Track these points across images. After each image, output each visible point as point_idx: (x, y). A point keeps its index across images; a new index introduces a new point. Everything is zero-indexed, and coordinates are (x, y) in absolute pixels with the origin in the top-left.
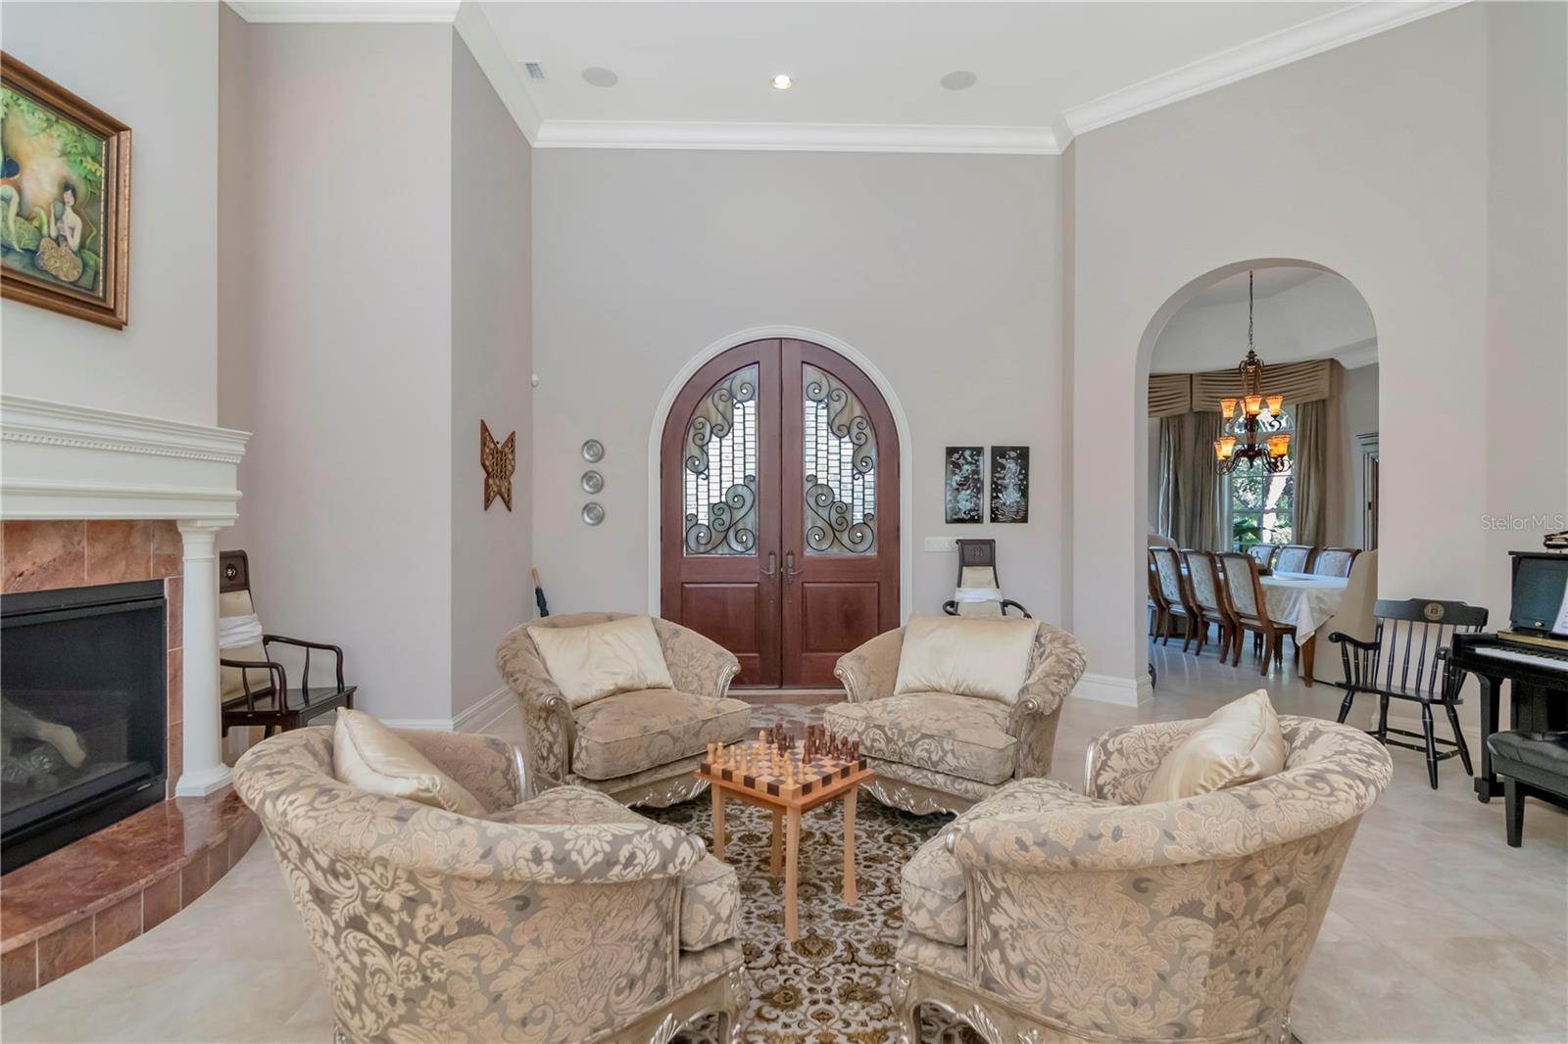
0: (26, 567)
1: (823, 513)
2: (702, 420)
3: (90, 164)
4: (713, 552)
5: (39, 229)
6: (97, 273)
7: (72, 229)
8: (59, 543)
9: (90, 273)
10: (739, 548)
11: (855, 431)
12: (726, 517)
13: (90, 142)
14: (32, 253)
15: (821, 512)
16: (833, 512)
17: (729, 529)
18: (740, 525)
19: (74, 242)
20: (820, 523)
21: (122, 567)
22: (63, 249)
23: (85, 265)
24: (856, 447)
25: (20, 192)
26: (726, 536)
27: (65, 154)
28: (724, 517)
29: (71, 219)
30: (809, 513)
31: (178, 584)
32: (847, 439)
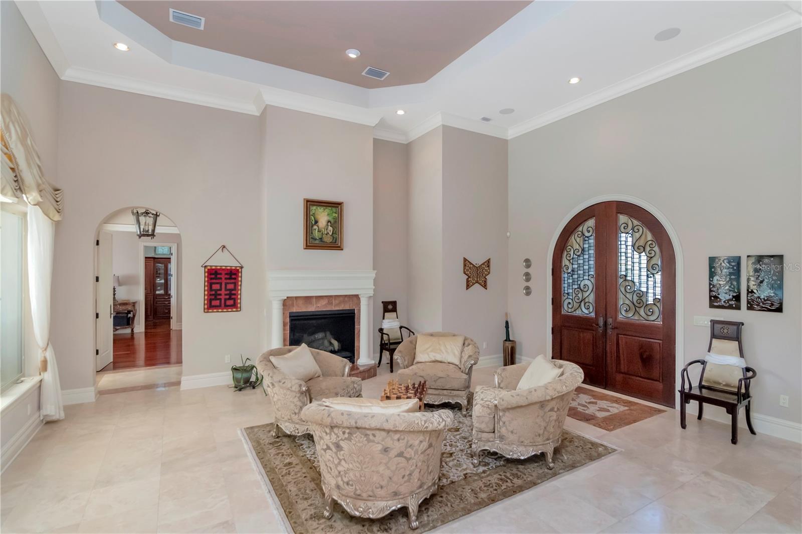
0: (319, 305)
1: (629, 296)
2: (570, 247)
3: (334, 215)
4: (574, 312)
5: (322, 233)
6: (336, 239)
7: (330, 231)
8: (327, 300)
9: (335, 239)
10: (586, 311)
11: (648, 249)
12: (580, 295)
13: (334, 209)
14: (321, 239)
15: (628, 295)
16: (635, 296)
17: (581, 302)
18: (587, 300)
19: (331, 233)
20: (627, 302)
21: (343, 306)
22: (328, 235)
23: (333, 238)
24: (649, 258)
25: (318, 227)
26: (580, 305)
27: (328, 215)
28: (579, 295)
29: (330, 228)
30: (621, 296)
31: (359, 310)
32: (643, 254)
